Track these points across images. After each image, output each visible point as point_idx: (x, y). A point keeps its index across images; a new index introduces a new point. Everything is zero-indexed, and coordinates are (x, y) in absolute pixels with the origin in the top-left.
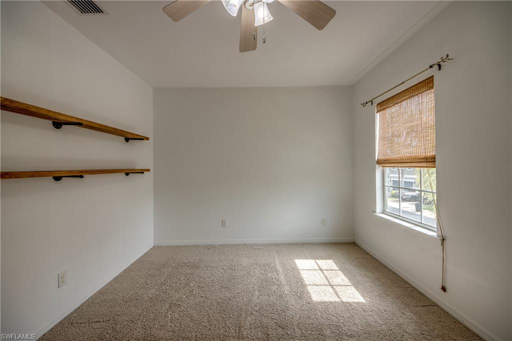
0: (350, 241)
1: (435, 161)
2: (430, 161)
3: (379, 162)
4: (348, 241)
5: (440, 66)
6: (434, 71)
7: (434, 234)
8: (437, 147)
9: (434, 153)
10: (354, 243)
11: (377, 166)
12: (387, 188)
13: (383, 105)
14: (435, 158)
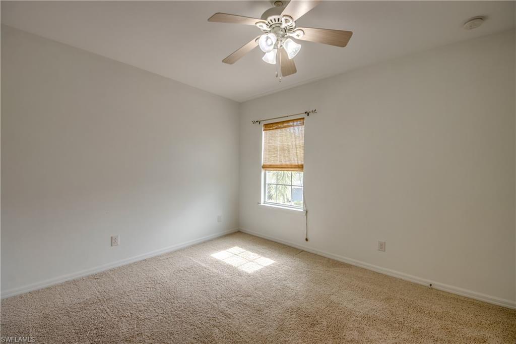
0: (236, 231)
1: (303, 168)
2: (301, 167)
3: (264, 167)
4: (234, 231)
5: (308, 114)
6: (305, 116)
7: (302, 210)
8: (305, 158)
9: (303, 163)
10: (239, 231)
11: (262, 169)
12: (267, 185)
13: (268, 126)
14: (303, 166)
